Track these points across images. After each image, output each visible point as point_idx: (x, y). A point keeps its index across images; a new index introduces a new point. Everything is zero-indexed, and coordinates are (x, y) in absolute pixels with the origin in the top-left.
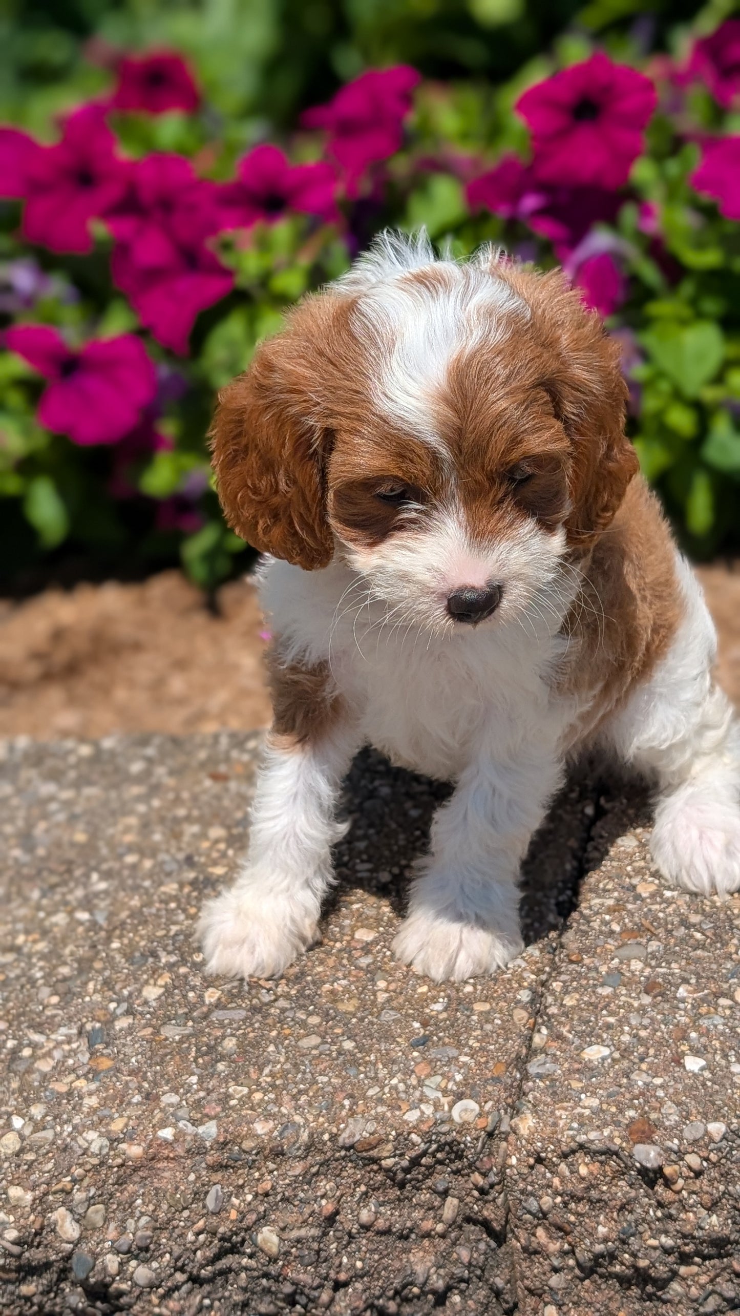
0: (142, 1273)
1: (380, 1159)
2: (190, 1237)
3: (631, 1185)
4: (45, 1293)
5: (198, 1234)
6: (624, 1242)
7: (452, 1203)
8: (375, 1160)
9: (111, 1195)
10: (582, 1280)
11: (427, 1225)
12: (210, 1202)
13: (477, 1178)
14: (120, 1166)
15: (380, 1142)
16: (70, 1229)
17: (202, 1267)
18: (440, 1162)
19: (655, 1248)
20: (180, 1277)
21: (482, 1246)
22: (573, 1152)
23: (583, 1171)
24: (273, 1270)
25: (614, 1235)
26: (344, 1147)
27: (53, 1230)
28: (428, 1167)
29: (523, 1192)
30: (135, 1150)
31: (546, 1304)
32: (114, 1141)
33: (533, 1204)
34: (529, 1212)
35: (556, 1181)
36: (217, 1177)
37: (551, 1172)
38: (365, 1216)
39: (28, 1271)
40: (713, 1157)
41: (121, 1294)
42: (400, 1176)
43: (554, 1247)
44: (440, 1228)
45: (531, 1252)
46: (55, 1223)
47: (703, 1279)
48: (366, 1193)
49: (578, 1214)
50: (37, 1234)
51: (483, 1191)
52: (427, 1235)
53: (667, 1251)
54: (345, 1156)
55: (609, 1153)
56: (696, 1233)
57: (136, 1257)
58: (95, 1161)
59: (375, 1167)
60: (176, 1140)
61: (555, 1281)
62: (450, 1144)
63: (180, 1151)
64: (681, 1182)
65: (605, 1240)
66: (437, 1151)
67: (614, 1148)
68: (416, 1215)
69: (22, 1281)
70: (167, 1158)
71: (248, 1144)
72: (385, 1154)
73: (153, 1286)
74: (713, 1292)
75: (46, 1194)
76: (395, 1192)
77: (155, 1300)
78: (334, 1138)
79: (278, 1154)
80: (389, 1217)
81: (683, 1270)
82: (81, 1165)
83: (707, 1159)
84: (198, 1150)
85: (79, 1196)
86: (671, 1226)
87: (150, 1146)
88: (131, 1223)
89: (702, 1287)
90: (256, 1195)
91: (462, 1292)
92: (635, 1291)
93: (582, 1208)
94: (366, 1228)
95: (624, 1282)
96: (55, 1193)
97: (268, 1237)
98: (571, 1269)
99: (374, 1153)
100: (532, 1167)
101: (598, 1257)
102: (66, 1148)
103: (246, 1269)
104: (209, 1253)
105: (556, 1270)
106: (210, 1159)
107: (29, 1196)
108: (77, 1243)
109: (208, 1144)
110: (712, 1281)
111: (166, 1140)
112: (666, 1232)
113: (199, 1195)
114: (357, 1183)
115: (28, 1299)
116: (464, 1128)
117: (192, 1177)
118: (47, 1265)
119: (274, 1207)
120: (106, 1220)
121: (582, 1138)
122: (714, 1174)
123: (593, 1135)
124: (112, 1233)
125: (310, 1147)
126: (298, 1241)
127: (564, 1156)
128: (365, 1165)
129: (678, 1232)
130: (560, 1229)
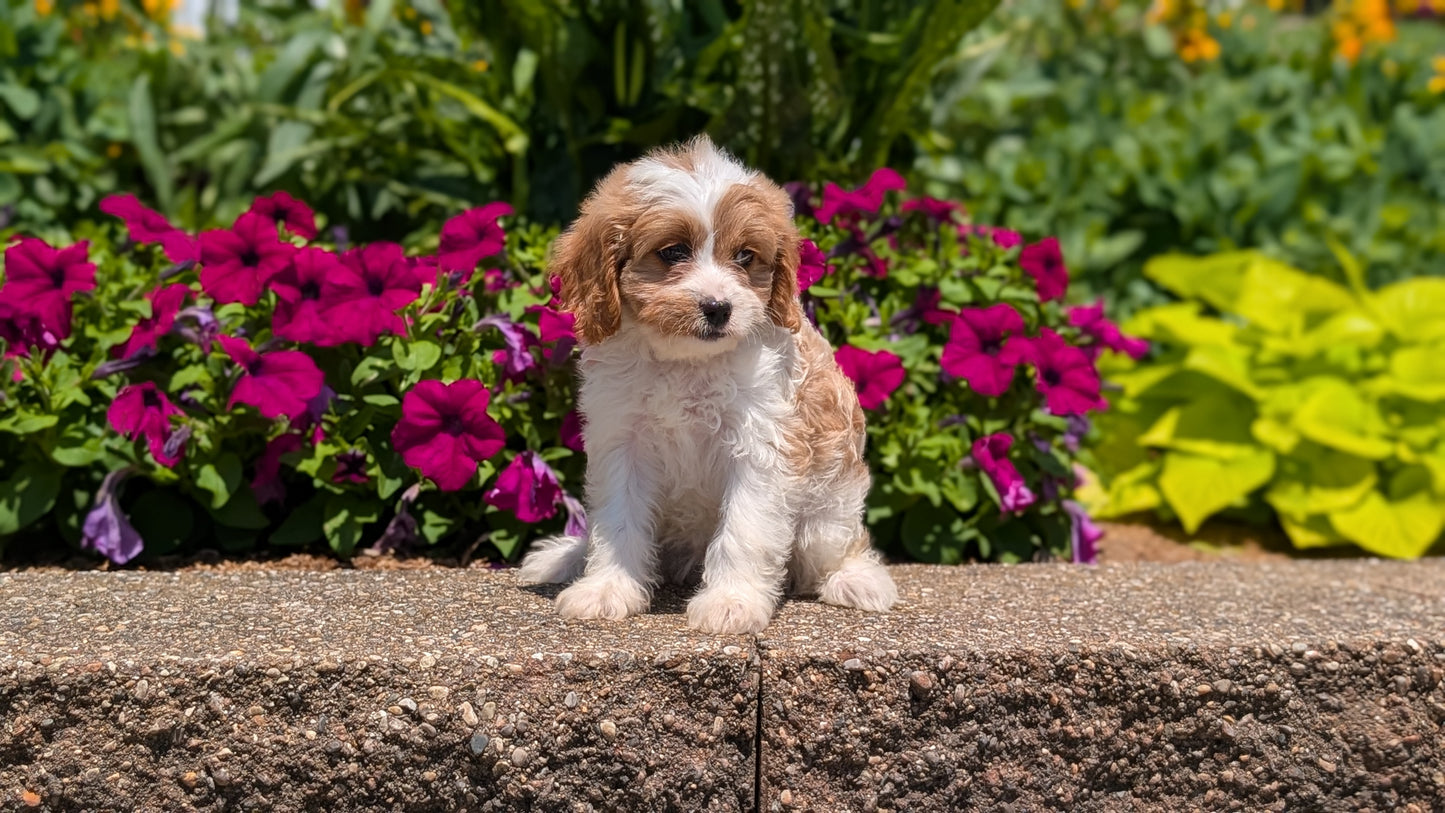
0: (519, 753)
1: (681, 674)
2: (555, 724)
3: (842, 690)
4: (441, 779)
5: (560, 722)
6: (836, 732)
7: (719, 720)
8: (677, 675)
9: (500, 696)
10: (805, 771)
11: (703, 735)
12: (568, 702)
13: (739, 697)
14: (506, 677)
15: (684, 660)
16: (471, 717)
17: (561, 749)
18: (715, 686)
19: (856, 736)
20: (543, 760)
21: (735, 758)
22: (807, 665)
23: (813, 678)
24: (609, 751)
25: (830, 727)
26: (658, 667)
27: (460, 718)
28: (709, 687)
29: (774, 694)
30: (516, 667)
31: (782, 788)
32: (501, 660)
33: (779, 705)
34: (778, 713)
35: (795, 688)
36: (573, 686)
37: (792, 683)
38: (668, 718)
39: (437, 754)
40: (893, 669)
41: (503, 771)
42: (691, 691)
43: (791, 741)
44: (711, 738)
45: (777, 746)
46: (463, 712)
47: (884, 766)
48: (667, 703)
49: (808, 714)
50: (449, 719)
51: (741, 707)
52: (702, 745)
53: (863, 737)
54: (657, 674)
55: (830, 665)
56: (884, 723)
57: (514, 742)
58: (490, 671)
59: (677, 683)
60: (545, 660)
61: (791, 769)
62: (723, 668)
63: (548, 667)
64: (873, 685)
65: (825, 731)
66: (715, 675)
67: (833, 660)
68: (698, 726)
69: (427, 767)
70: (539, 674)
71: (592, 664)
72: (685, 670)
73: (525, 765)
74: (888, 780)
75: (456, 691)
76: (685, 705)
77: (523, 778)
78: (651, 658)
79: (615, 668)
80: (681, 723)
81: (871, 759)
82: (479, 673)
83: (889, 670)
84: (559, 667)
85: (481, 692)
86: (867, 719)
87: (527, 664)
88: (513, 717)
89: (883, 774)
90: (600, 697)
91: (720, 795)
92: (839, 781)
93: (811, 708)
94: (667, 727)
95: (833, 770)
96: (462, 690)
97: (608, 726)
98: (800, 760)
99: (678, 669)
100: (779, 677)
101: (820, 745)
102: (469, 664)
103: (586, 756)
104: (567, 739)
105: (791, 760)
106: (568, 673)
107: (446, 690)
108: (474, 727)
109: (566, 663)
110: (888, 770)
111: (537, 660)
112: (864, 724)
113: (561, 698)
114: (663, 695)
115: (425, 784)
116: (733, 657)
117: (555, 685)
118: (451, 747)
119: (610, 706)
120: (496, 713)
121: (812, 654)
122: (893, 681)
123: (819, 654)
124: (500, 721)
125: (637, 665)
126: (630, 725)
127: (801, 669)
128: (670, 681)
129: (872, 721)
130: (796, 726)
